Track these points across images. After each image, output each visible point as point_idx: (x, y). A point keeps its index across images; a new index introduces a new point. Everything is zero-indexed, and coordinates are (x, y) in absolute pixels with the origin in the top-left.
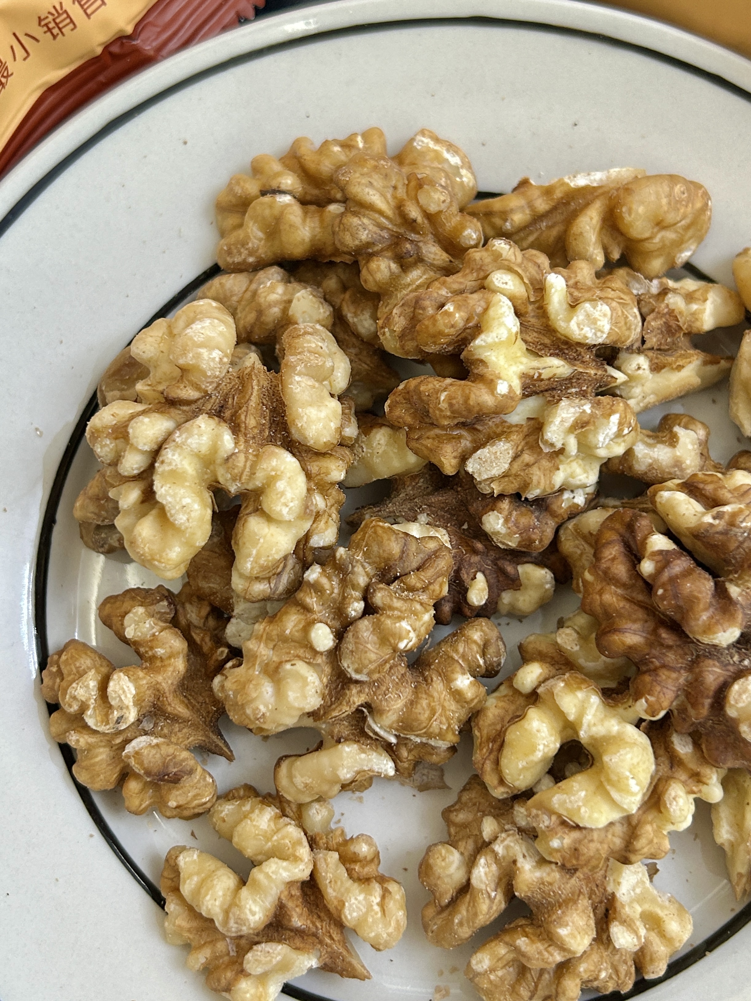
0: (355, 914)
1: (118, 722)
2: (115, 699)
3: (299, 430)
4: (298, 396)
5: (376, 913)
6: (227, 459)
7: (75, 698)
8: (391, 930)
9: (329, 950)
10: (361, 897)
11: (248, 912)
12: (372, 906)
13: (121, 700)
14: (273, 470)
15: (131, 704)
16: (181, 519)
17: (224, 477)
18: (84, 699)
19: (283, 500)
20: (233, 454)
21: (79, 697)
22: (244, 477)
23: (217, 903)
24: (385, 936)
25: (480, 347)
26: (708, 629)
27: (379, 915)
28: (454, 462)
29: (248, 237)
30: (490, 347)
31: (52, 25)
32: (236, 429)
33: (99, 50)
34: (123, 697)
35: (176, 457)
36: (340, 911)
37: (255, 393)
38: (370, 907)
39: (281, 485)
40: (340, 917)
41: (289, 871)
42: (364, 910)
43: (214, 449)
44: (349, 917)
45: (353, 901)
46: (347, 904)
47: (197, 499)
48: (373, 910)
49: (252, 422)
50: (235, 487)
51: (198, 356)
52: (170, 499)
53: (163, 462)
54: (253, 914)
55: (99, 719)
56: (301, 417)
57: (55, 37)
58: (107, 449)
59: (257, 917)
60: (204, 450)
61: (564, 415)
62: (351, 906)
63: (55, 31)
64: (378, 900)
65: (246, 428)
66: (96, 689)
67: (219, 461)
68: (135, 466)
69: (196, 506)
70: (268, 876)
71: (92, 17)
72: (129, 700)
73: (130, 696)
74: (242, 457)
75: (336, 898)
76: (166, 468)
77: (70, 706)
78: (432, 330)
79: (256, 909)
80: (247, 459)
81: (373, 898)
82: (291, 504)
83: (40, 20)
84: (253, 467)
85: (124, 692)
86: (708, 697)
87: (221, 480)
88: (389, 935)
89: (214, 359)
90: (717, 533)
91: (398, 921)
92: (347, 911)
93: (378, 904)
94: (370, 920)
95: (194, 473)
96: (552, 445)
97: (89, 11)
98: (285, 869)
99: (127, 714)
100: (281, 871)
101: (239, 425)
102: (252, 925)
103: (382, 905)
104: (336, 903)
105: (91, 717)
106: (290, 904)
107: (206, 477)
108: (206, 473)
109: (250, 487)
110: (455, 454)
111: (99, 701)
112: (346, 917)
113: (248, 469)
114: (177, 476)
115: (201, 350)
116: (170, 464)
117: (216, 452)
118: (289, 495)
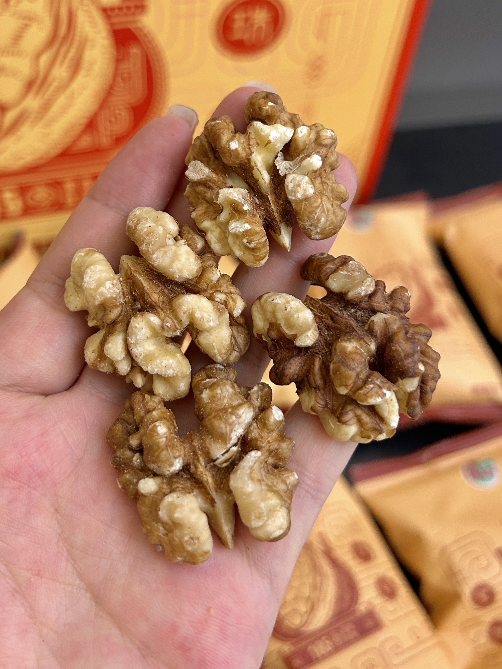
4: (163, 263)
6: (161, 326)
16: (170, 372)
17: (169, 334)
19: (205, 320)
20: (162, 322)
22: (178, 326)
35: (140, 349)
37: (142, 280)
43: (152, 328)
47: (168, 357)
49: (155, 296)
50: (178, 332)
51: (101, 294)
52: (156, 369)
58: (105, 367)
60: (149, 333)
65: (156, 302)
67: (160, 331)
68: (126, 367)
69: (171, 361)
82: (211, 318)
84: (177, 319)
89: (110, 288)
95: (155, 346)
107: (161, 340)
113: (176, 322)
114: (149, 357)
115: (100, 290)
116: (141, 355)
117: (155, 329)
118: (206, 315)
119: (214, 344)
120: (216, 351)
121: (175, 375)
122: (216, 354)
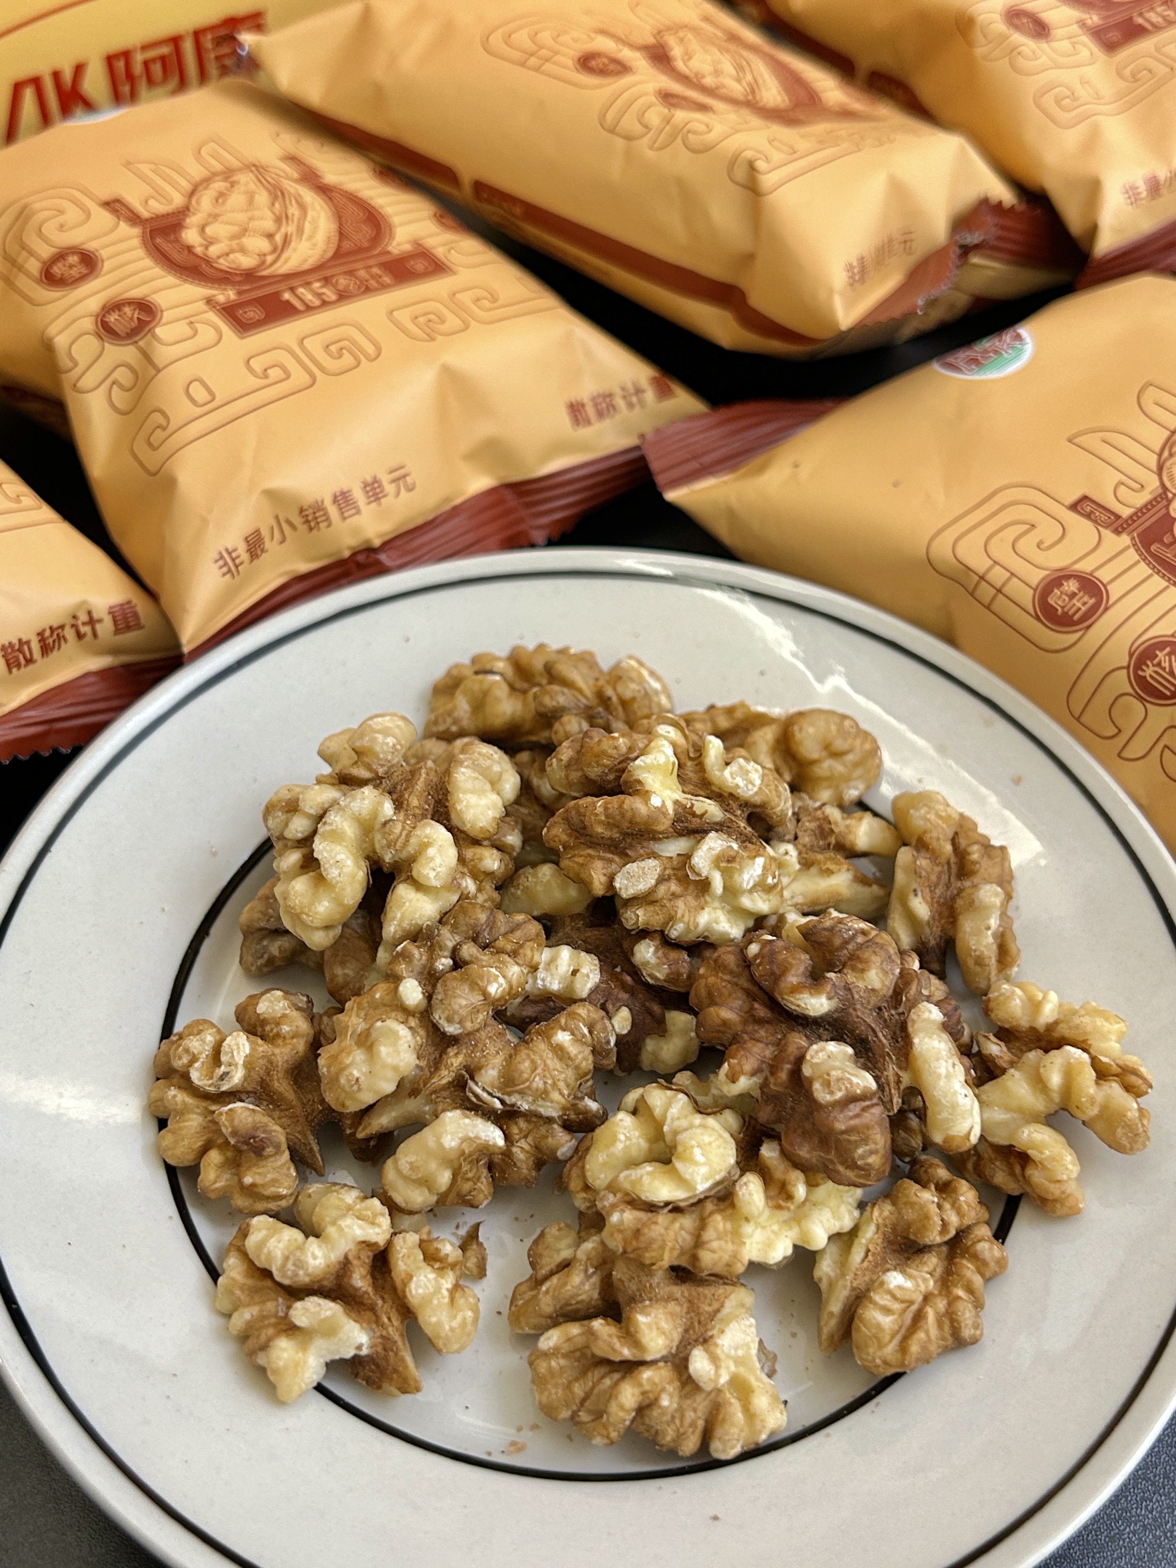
0: (420, 1291)
1: (222, 1078)
2: (227, 1053)
3: (458, 814)
4: (461, 784)
5: (443, 1297)
6: (385, 824)
7: (187, 1051)
8: (455, 1324)
9: (384, 1333)
10: (432, 1276)
11: (309, 1254)
12: (440, 1288)
13: (233, 1056)
14: (426, 837)
15: (241, 1062)
16: (332, 873)
17: (379, 841)
18: (196, 1052)
19: (431, 865)
20: (391, 820)
21: (192, 1050)
22: (399, 844)
23: (281, 1245)
24: (447, 1327)
25: (639, 767)
26: (795, 990)
27: (446, 1300)
28: (603, 879)
29: (455, 708)
30: (648, 768)
31: (310, 518)
32: (399, 805)
33: (347, 554)
34: (235, 1054)
35: (338, 819)
36: (405, 1284)
37: (422, 779)
38: (438, 1289)
39: (431, 851)
40: (404, 1292)
41: (363, 1229)
42: (431, 1290)
43: (375, 814)
44: (414, 1292)
45: (422, 1277)
46: (415, 1279)
47: (351, 857)
48: (440, 1293)
49: (414, 802)
50: (390, 856)
51: (374, 740)
52: (325, 854)
53: (325, 823)
54: (315, 1258)
55: (204, 1073)
56: (460, 801)
57: (311, 529)
58: (278, 820)
59: (317, 1262)
60: (365, 813)
61: (712, 845)
62: (418, 1281)
63: (312, 524)
64: (449, 1286)
65: (408, 805)
66: (211, 1045)
67: (377, 826)
68: (300, 829)
69: (349, 863)
70: (341, 1229)
71: (348, 521)
72: (240, 1059)
73: (243, 1055)
74: (399, 826)
75: (405, 1271)
76: (327, 828)
77: (180, 1058)
78: (596, 750)
79: (319, 1253)
80: (403, 828)
81: (443, 1281)
82: (439, 869)
83: (302, 510)
84: (408, 836)
85: (238, 1048)
86: (789, 1062)
87: (378, 847)
88: (452, 1329)
89: (387, 744)
90: (824, 929)
91: (464, 1319)
92: (413, 1286)
93: (448, 1290)
94: (435, 1302)
95: (352, 835)
96: (699, 875)
97: (346, 515)
98: (360, 1227)
99: (233, 1073)
100: (355, 1227)
101: (402, 803)
102: (310, 1270)
103: (453, 1292)
104: (403, 1275)
105: (197, 1070)
106: (355, 1262)
107: (365, 845)
108: (365, 842)
109: (404, 855)
110: (604, 871)
111: (210, 1060)
112: (410, 1291)
113: (403, 837)
114: (336, 836)
115: (377, 735)
116: (331, 824)
117: (376, 818)
118: (438, 861)
119: (407, 904)
120: (399, 915)
121: (334, 882)
122: (394, 918)
